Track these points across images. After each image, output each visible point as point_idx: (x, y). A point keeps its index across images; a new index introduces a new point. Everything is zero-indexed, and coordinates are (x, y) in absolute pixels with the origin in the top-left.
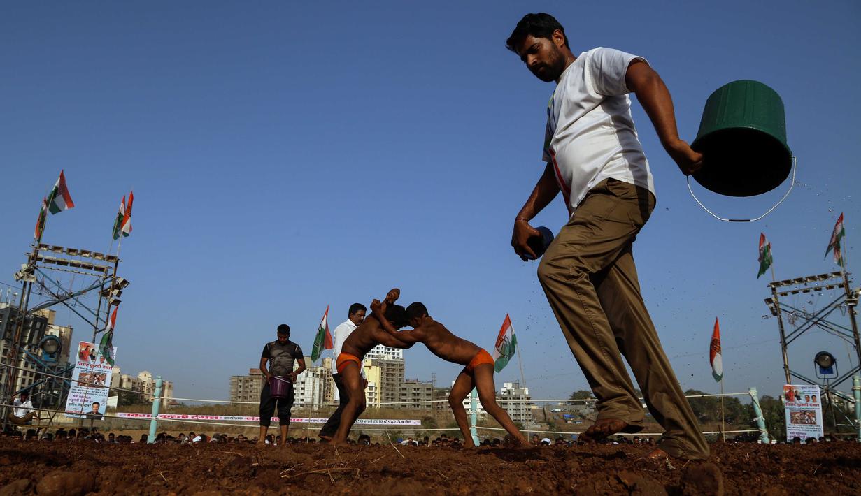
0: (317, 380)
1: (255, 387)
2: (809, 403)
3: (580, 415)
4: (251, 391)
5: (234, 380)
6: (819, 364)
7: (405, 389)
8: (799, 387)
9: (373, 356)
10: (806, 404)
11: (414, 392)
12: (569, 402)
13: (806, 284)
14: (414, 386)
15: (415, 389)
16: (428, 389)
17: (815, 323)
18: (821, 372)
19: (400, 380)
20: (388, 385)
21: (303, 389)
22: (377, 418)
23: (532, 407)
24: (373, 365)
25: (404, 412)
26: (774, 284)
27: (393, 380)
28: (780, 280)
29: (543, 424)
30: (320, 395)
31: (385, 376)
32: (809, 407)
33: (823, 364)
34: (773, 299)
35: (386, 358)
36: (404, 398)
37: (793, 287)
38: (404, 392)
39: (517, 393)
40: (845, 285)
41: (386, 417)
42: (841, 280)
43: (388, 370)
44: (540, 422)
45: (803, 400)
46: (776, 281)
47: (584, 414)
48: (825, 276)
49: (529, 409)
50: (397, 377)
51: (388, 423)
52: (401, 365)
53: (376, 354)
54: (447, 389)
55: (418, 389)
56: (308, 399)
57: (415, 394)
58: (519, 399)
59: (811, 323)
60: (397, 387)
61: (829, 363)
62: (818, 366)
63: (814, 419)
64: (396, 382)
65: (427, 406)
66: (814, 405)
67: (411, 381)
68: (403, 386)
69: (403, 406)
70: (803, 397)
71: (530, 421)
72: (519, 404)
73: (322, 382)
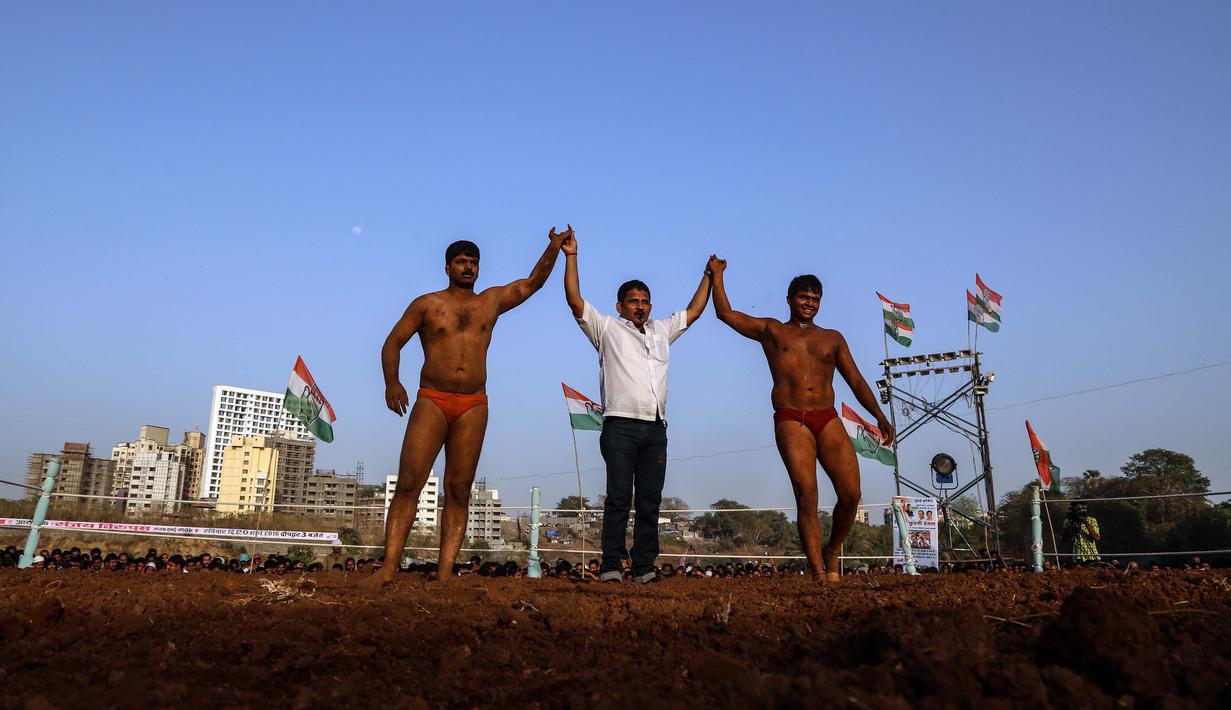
0: (175, 466)
1: (72, 473)
2: (923, 521)
3: (570, 531)
4: (64, 479)
5: (35, 460)
6: (936, 470)
7: (315, 484)
8: (912, 499)
9: (267, 432)
10: (920, 523)
11: (328, 489)
12: (554, 513)
13: (928, 365)
14: (329, 481)
15: (329, 485)
16: (349, 486)
17: (935, 416)
18: (938, 481)
19: (307, 470)
20: (287, 477)
21: (151, 478)
22: (270, 528)
23: (502, 518)
24: (266, 445)
25: (312, 520)
26: (888, 361)
27: (295, 470)
28: (896, 357)
29: (516, 544)
30: (178, 489)
31: (284, 464)
32: (923, 526)
33: (942, 470)
34: (887, 381)
35: (287, 437)
36: (311, 498)
37: (912, 367)
38: (311, 489)
39: (482, 497)
40: (974, 369)
41: (284, 528)
42: (970, 361)
43: (289, 454)
44: (512, 541)
45: (916, 517)
46: (890, 358)
47: (575, 531)
48: (952, 355)
49: (498, 522)
50: (302, 466)
51: (287, 537)
52: (309, 448)
53: (271, 429)
54: (377, 487)
55: (334, 485)
56: (158, 495)
57: (328, 493)
58: (484, 505)
59: (930, 416)
60: (302, 481)
61: (949, 468)
62: (935, 473)
63: (928, 542)
64: (301, 474)
65: (347, 512)
66: (929, 524)
67: (325, 473)
68: (310, 480)
69: (309, 510)
70: (916, 513)
71: (498, 538)
72: (484, 513)
73: (183, 468)
